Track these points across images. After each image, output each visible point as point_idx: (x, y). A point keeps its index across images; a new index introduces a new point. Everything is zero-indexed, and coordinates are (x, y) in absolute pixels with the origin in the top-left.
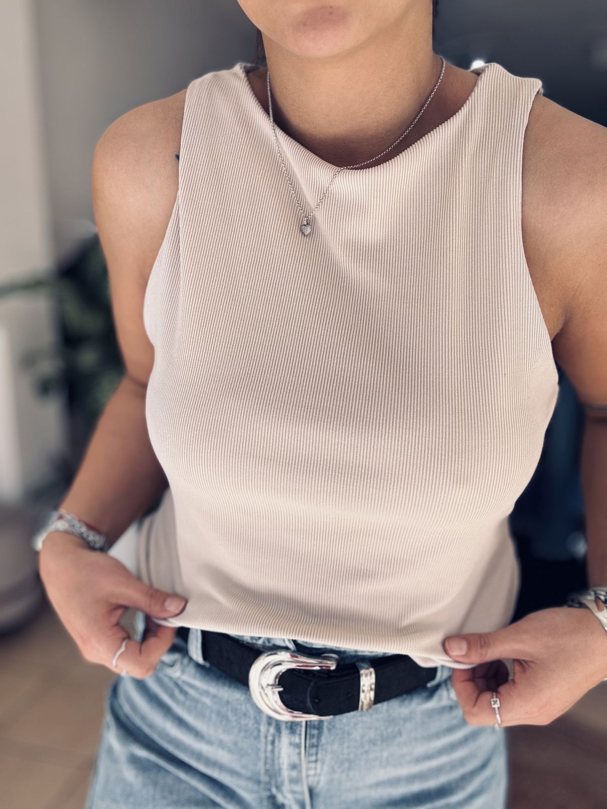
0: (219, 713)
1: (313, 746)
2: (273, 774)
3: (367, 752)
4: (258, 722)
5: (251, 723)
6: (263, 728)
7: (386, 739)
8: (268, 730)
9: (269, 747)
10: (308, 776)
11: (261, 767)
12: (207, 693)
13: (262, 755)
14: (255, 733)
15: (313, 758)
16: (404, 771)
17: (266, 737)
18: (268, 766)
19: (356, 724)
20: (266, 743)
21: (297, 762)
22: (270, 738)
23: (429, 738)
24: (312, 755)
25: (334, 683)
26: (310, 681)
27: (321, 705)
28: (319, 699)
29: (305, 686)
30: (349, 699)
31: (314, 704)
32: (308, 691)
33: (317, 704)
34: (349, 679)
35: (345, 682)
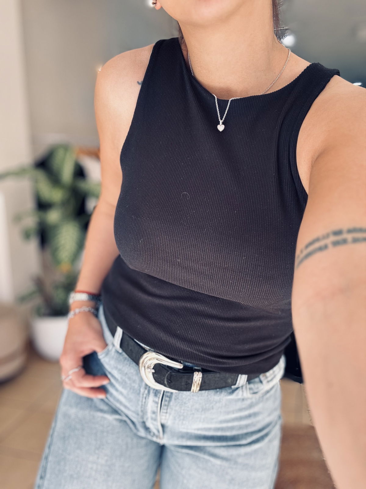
1: (165, 405)
2: (144, 412)
3: (193, 414)
4: (140, 386)
5: (136, 386)
6: (142, 390)
7: (204, 410)
8: (144, 392)
9: (144, 400)
10: (161, 419)
14: (138, 392)
15: (165, 411)
16: (213, 426)
17: (143, 395)
18: (143, 409)
19: (189, 400)
20: (143, 397)
22: (145, 396)
23: (228, 413)
24: (165, 409)
25: (180, 375)
26: (168, 371)
27: (172, 384)
28: (171, 381)
29: (165, 373)
30: (186, 384)
31: (168, 383)
32: (166, 376)
33: (170, 383)
34: (188, 375)
35: (186, 376)
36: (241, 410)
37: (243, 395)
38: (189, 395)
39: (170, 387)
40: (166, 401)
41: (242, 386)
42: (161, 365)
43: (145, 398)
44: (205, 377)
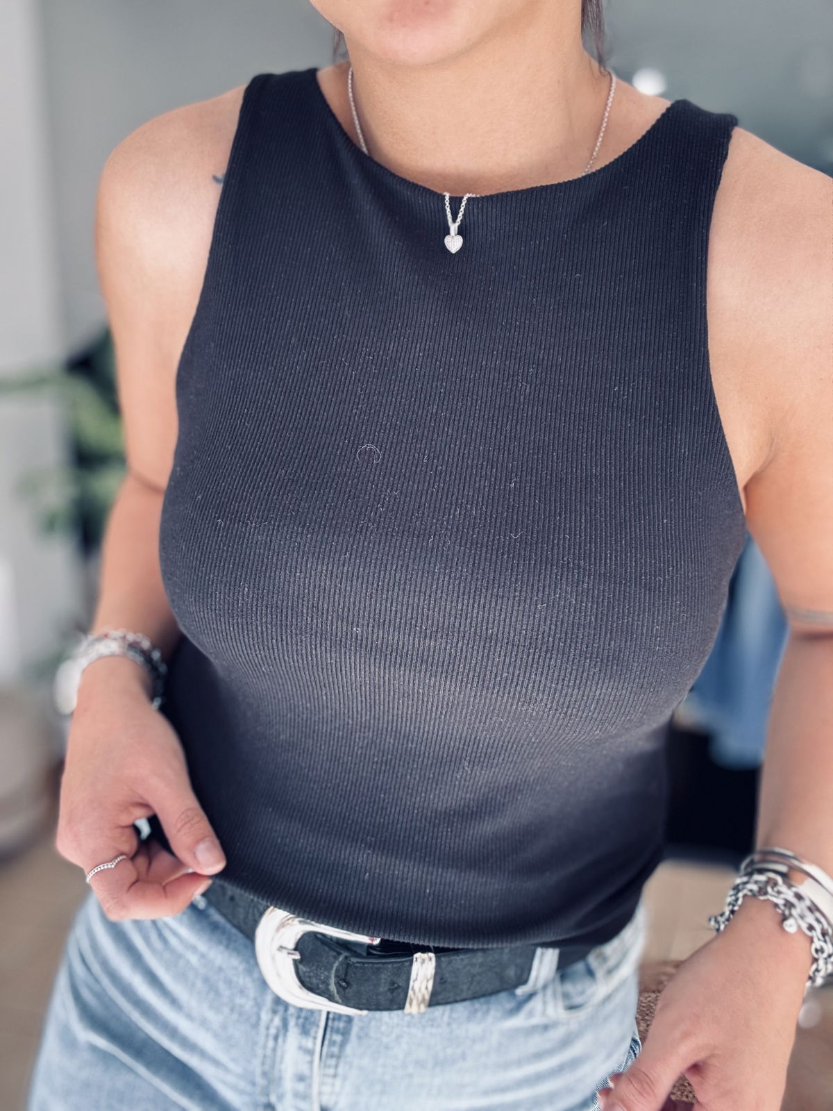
0: (206, 980)
1: (332, 1056)
2: (271, 1078)
3: (411, 1076)
4: (259, 1006)
5: (248, 1005)
6: (265, 1016)
7: (441, 1063)
8: (272, 1020)
9: (271, 1043)
10: (320, 1093)
11: (256, 1066)
12: (194, 949)
13: (260, 1052)
14: (253, 1020)
15: (331, 1071)
17: (268, 1028)
18: (267, 1068)
19: (399, 1037)
20: (267, 1036)
21: (307, 1072)
22: (273, 1031)
24: (329, 1067)
25: (374, 963)
26: (339, 954)
27: (350, 992)
28: (347, 983)
29: (331, 959)
30: (392, 991)
31: (341, 989)
32: (334, 968)
33: (344, 988)
34: (395, 962)
35: (390, 966)
36: (538, 1056)
37: (544, 1013)
38: (398, 1025)
39: (346, 1002)
40: (333, 1043)
41: (545, 987)
42: (319, 936)
43: (276, 1038)
44: (443, 965)
